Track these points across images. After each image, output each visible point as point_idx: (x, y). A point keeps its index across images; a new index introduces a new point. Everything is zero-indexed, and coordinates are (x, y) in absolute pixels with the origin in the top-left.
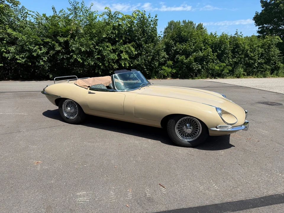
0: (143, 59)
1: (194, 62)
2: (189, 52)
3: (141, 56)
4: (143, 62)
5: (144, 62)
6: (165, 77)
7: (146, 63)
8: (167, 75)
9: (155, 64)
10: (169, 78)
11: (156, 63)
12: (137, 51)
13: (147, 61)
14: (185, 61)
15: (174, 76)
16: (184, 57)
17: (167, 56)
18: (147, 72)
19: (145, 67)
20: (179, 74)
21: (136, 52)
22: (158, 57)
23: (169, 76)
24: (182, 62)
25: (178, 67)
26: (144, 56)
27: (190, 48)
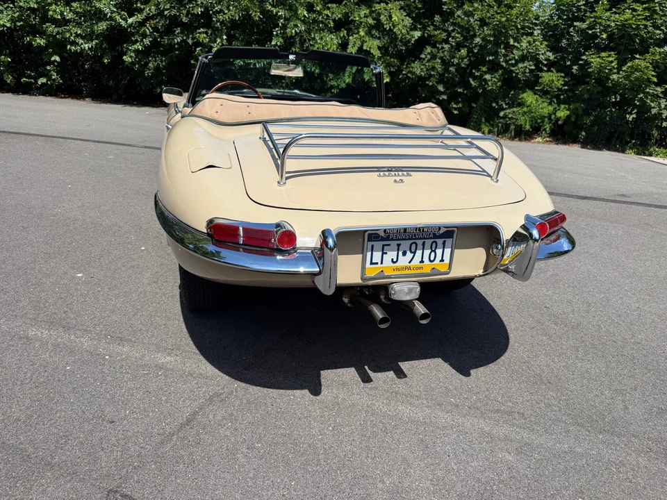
0: (441, 58)
1: (657, 84)
2: (643, 40)
3: (434, 46)
4: (433, 68)
5: (439, 67)
6: (521, 134)
7: (449, 72)
8: (528, 127)
9: (485, 80)
10: (539, 139)
11: (488, 77)
12: (424, 29)
13: (453, 65)
14: (615, 77)
15: (562, 134)
16: (610, 58)
17: (550, 54)
18: (456, 109)
19: (441, 88)
20: (582, 129)
21: (417, 34)
22: (505, 56)
23: (545, 130)
24: (602, 79)
25: (583, 101)
26: (446, 47)
27: (648, 23)
